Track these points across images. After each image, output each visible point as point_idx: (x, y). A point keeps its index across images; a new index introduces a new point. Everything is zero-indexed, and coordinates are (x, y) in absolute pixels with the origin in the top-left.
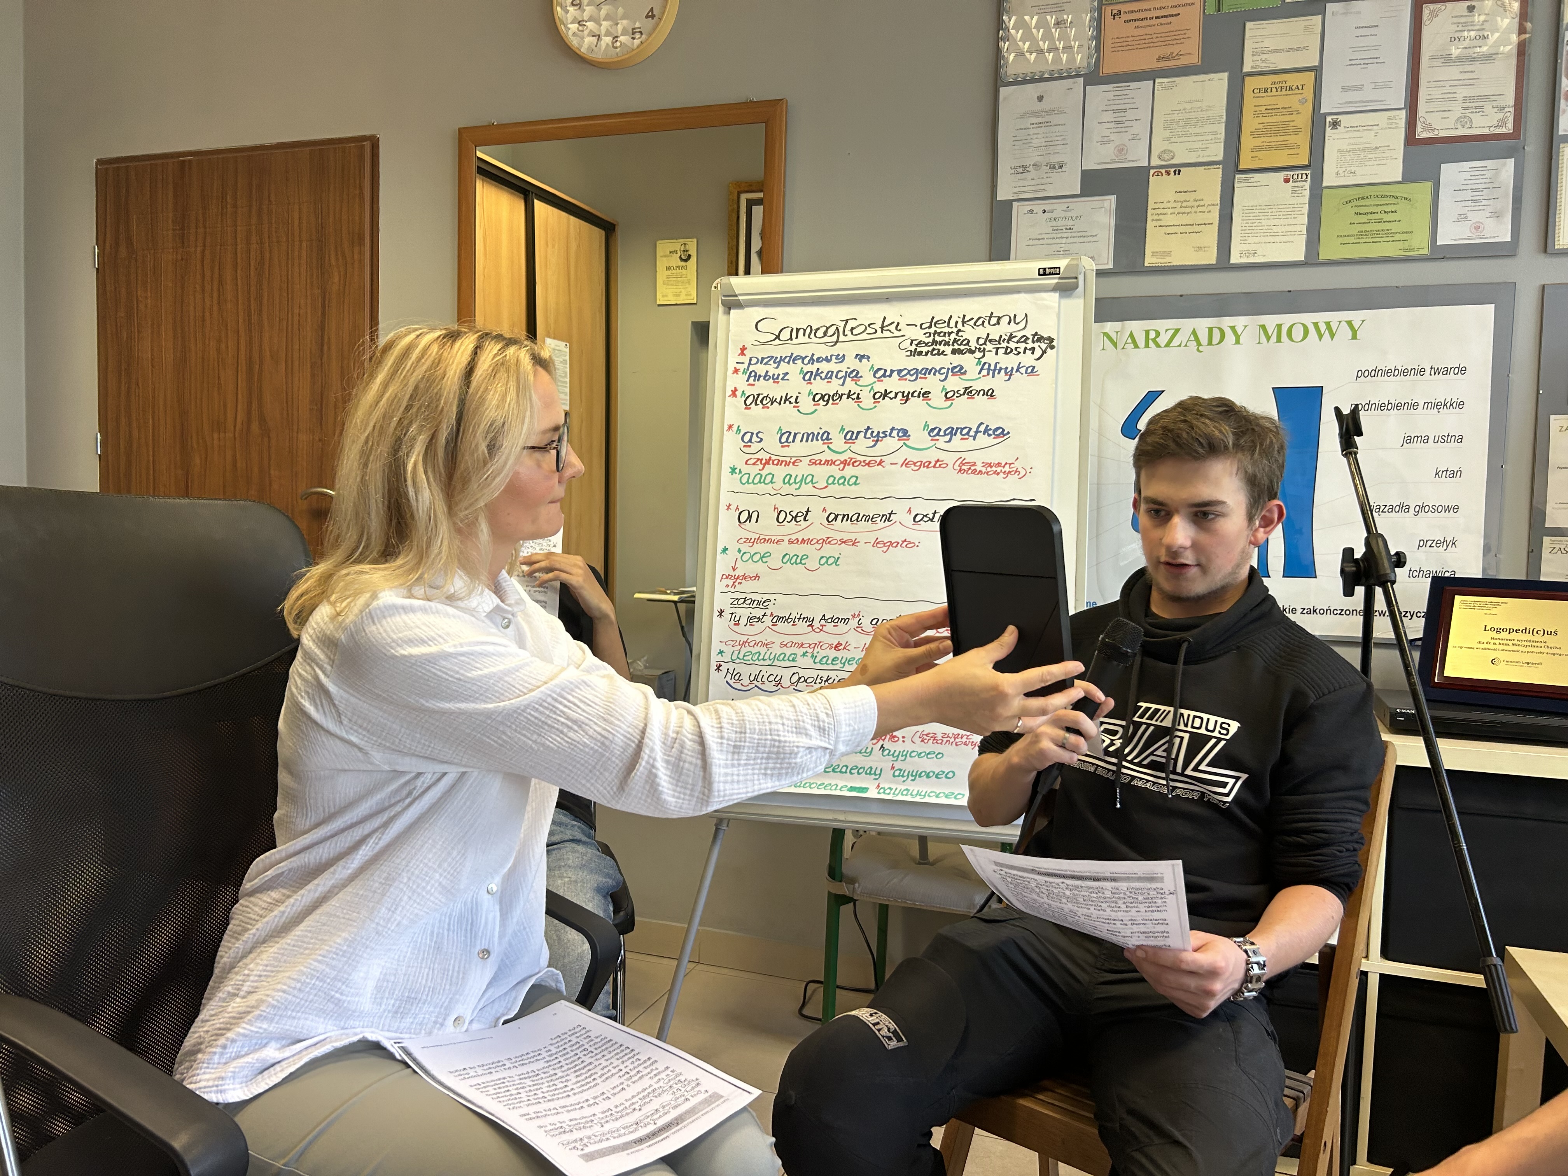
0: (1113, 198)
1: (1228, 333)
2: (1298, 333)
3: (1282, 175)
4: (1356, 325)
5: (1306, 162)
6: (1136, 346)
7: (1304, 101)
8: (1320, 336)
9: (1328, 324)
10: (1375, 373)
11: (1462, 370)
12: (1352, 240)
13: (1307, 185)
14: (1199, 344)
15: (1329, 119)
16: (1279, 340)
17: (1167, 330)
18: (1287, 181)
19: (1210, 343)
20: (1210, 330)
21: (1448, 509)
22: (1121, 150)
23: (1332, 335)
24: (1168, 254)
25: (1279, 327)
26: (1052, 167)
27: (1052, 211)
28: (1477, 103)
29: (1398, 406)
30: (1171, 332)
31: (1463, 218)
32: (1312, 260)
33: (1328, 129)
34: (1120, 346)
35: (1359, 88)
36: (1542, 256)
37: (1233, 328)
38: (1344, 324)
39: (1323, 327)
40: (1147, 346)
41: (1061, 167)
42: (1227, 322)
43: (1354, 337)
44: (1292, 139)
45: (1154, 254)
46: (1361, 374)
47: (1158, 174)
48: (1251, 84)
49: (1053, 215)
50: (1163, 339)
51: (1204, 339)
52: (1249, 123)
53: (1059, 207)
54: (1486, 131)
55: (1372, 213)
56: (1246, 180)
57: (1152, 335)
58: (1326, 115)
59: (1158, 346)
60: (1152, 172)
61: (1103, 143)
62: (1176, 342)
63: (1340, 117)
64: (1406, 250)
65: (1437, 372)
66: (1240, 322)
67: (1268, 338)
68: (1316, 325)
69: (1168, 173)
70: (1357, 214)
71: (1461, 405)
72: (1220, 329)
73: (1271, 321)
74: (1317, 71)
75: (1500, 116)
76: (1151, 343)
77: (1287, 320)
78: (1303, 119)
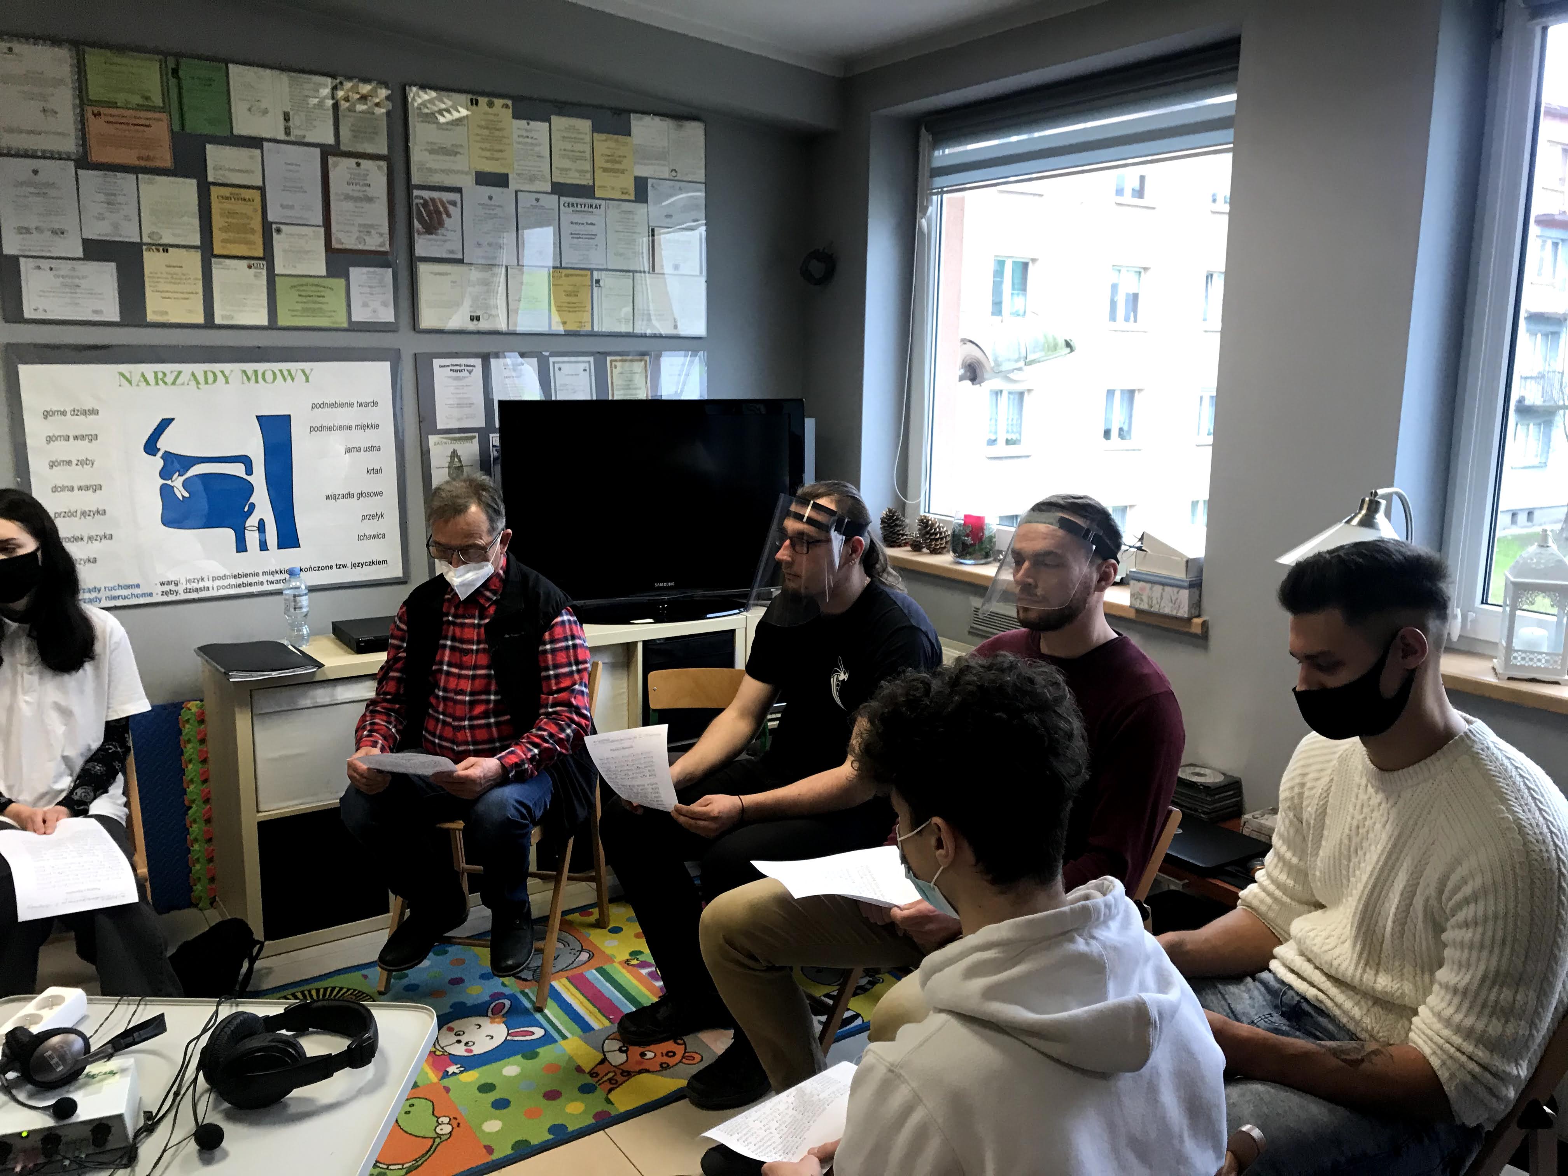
0: (113, 265)
1: (220, 375)
2: (269, 376)
3: (245, 263)
4: (307, 372)
5: (261, 255)
6: (148, 383)
7: (255, 210)
8: (285, 380)
9: (289, 371)
10: (323, 405)
11: (375, 404)
12: (299, 313)
13: (264, 272)
14: (198, 383)
15: (274, 226)
16: (257, 381)
17: (172, 372)
18: (250, 267)
19: (206, 382)
20: (205, 372)
21: (376, 494)
22: (116, 226)
23: (293, 379)
24: (166, 313)
25: (256, 372)
26: (54, 232)
27: (58, 269)
28: (367, 229)
29: (340, 428)
30: (175, 374)
31: (365, 305)
32: (273, 325)
33: (274, 234)
34: (134, 382)
35: (291, 207)
36: (412, 333)
37: (222, 372)
38: (300, 372)
39: (286, 373)
40: (157, 383)
41: (62, 233)
42: (217, 367)
43: (307, 380)
44: (251, 237)
45: (154, 312)
46: (314, 406)
47: (149, 250)
48: (215, 191)
49: (62, 273)
50: (170, 379)
51: (201, 379)
52: (218, 221)
53: (65, 266)
54: (373, 248)
55: (310, 296)
56: (220, 263)
57: (160, 375)
58: (272, 223)
59: (165, 383)
60: (144, 247)
61: (98, 219)
62: (179, 381)
63: (282, 227)
64: (333, 323)
65: (361, 405)
66: (227, 367)
67: (249, 379)
68: (281, 371)
69: (158, 251)
70: (300, 295)
71: (377, 426)
72: (214, 373)
73: (250, 367)
74: (262, 190)
75: (381, 240)
76: (160, 382)
77: (261, 367)
78: (256, 223)
